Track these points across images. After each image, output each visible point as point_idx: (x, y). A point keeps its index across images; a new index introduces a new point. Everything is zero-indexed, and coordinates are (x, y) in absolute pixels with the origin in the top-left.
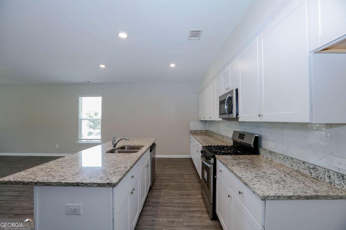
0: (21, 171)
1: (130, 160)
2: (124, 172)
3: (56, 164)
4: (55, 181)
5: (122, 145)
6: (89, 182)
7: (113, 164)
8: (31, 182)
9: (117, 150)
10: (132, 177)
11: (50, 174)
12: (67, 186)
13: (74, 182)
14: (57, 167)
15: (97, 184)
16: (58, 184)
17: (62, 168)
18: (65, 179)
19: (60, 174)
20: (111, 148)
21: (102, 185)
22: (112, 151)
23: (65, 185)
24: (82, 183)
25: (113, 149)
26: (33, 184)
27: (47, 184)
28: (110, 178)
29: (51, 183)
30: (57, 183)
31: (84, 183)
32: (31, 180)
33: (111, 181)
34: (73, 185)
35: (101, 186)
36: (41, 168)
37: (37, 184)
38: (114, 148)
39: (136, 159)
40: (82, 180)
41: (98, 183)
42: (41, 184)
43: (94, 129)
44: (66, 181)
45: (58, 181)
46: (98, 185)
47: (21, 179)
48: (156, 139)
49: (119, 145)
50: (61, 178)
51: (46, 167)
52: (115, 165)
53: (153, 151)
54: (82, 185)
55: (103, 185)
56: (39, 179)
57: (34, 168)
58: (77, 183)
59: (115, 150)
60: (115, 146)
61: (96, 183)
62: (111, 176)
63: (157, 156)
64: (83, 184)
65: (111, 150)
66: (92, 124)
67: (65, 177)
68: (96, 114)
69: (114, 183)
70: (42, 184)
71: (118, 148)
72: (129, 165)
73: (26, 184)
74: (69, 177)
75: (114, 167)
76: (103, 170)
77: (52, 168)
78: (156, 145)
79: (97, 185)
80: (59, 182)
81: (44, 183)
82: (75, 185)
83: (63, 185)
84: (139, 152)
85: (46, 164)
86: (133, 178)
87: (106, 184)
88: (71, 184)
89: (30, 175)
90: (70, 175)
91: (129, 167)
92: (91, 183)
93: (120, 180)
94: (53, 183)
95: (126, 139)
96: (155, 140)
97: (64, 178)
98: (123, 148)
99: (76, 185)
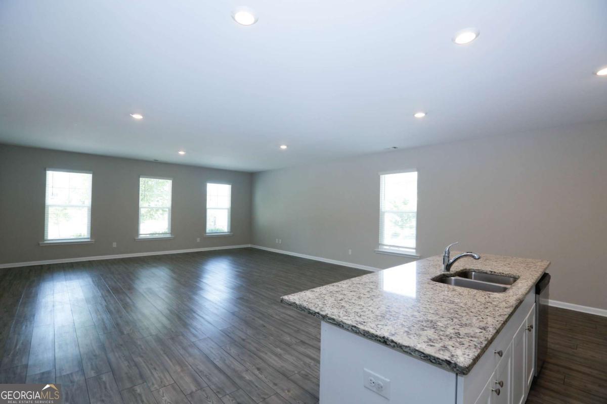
0: (307, 290)
1: (491, 309)
2: (481, 340)
3: (351, 288)
4: (349, 322)
5: (462, 268)
6: (407, 345)
7: (452, 311)
8: (318, 313)
9: (453, 276)
10: (499, 353)
11: (342, 304)
12: (367, 337)
13: (379, 333)
14: (352, 293)
15: (423, 353)
16: (353, 328)
17: (359, 298)
18: (364, 322)
19: (357, 310)
20: (440, 270)
21: (434, 361)
22: (442, 279)
23: (364, 335)
24: (392, 341)
25: (444, 275)
26: (321, 317)
27: (337, 323)
28: (450, 348)
29: (343, 323)
30: (353, 326)
31: (396, 343)
32: (317, 310)
33: (453, 356)
34: (378, 340)
35: (431, 361)
36: (331, 290)
37: (324, 317)
38: (448, 273)
39: (506, 310)
40: (393, 335)
41: (425, 352)
42: (329, 321)
43: (402, 227)
44: (366, 329)
45: (354, 325)
46: (424, 357)
47: (307, 303)
48: (550, 263)
49: (456, 267)
50: (358, 319)
51: (337, 290)
52: (456, 316)
53: (542, 293)
54: (392, 344)
55: (434, 359)
56: (328, 311)
57: (321, 287)
58: (384, 337)
59: (448, 277)
60: (448, 267)
61: (422, 350)
62: (451, 343)
63: (552, 303)
64: (395, 345)
65: (441, 275)
66: (399, 219)
67: (364, 317)
68: (405, 203)
69: (461, 365)
70: (331, 321)
71: (455, 274)
72: (493, 323)
73: (312, 314)
74: (370, 320)
75: (455, 320)
76: (432, 321)
77: (345, 295)
78: (549, 277)
79: (423, 355)
80: (355, 327)
81: (333, 319)
82: (380, 341)
83: (361, 333)
84: (510, 292)
85: (337, 284)
86: (501, 356)
87: (442, 360)
88: (373, 337)
89: (317, 300)
90: (371, 315)
91: (492, 331)
92: (409, 347)
93: (476, 360)
94: (346, 324)
95: (473, 257)
96: (548, 265)
97: (362, 320)
98: (465, 274)
99: (382, 340)
